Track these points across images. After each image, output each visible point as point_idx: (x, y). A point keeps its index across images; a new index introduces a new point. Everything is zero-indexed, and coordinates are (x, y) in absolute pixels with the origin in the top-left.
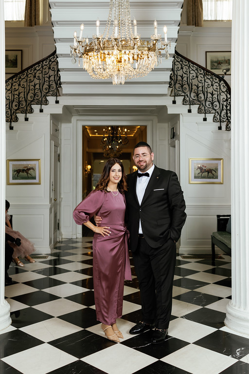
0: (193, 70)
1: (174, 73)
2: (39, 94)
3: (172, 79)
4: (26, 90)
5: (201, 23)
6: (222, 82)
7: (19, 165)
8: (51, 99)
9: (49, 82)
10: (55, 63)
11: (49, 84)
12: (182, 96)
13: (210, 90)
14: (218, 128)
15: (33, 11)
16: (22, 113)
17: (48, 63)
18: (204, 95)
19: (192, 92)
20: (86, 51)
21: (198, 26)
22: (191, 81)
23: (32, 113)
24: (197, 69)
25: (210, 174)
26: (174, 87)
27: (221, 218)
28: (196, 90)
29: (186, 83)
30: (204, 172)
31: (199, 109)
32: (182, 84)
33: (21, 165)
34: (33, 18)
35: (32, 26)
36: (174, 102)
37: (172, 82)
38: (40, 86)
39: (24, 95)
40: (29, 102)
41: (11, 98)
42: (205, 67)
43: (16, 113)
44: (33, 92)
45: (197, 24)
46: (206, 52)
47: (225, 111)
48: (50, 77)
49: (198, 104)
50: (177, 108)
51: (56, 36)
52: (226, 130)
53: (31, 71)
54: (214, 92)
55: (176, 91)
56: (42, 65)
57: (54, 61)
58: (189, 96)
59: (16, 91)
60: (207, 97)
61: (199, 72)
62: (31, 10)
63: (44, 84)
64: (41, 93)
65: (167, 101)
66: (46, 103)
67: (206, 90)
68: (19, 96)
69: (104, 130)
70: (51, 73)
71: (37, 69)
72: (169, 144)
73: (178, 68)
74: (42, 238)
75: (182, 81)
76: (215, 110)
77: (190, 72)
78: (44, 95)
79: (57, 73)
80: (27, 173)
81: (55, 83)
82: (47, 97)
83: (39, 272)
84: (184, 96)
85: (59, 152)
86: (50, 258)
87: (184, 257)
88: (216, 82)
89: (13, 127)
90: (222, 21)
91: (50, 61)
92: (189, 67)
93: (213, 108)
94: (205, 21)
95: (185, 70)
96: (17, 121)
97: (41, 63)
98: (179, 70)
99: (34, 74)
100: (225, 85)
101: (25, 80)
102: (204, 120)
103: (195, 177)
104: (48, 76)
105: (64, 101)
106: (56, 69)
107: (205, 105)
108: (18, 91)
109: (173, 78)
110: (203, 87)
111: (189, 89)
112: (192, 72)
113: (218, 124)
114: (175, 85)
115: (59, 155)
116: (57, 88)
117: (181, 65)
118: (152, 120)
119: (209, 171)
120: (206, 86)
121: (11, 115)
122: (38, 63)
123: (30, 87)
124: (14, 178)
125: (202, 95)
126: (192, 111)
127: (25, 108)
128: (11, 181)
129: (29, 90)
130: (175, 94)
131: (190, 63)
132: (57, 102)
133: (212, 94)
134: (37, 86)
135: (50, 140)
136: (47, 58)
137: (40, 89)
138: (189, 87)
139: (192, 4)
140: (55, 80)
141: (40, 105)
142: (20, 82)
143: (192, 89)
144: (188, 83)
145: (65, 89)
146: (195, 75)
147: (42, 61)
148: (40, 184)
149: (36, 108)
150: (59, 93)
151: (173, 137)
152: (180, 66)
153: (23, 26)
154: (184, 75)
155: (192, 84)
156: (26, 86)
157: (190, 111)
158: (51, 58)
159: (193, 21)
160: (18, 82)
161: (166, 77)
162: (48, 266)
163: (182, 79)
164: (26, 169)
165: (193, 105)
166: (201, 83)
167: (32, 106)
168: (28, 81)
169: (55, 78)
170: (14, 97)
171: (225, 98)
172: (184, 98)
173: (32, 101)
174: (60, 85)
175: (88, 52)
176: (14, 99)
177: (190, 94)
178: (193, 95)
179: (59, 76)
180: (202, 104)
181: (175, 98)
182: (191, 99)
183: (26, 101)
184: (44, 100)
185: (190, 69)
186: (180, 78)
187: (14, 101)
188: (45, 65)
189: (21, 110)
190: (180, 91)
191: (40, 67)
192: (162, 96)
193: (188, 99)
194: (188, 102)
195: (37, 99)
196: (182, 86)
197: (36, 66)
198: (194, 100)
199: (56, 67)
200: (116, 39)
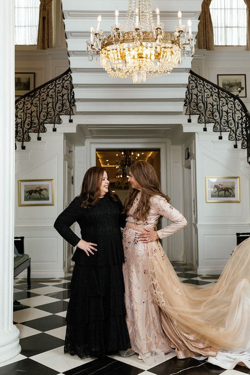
0: (207, 89)
1: (189, 92)
2: (52, 113)
3: (187, 98)
4: (38, 109)
5: (212, 48)
6: (237, 101)
7: (32, 185)
8: (65, 118)
10: (68, 82)
11: (63, 102)
12: (198, 114)
13: (225, 108)
14: (233, 147)
15: (46, 35)
16: (34, 132)
17: (61, 81)
18: (220, 114)
20: (104, 45)
21: (209, 50)
22: (206, 100)
23: (45, 132)
24: (211, 88)
25: (226, 192)
26: (189, 106)
27: (240, 236)
28: (211, 109)
29: (201, 101)
30: (221, 191)
31: (214, 127)
32: (197, 102)
33: (34, 185)
34: (46, 42)
35: (44, 49)
36: (189, 121)
37: (187, 100)
38: (53, 105)
39: (37, 114)
40: (41, 121)
41: (23, 117)
43: (28, 132)
44: (46, 111)
45: (208, 49)
46: (218, 75)
47: (240, 129)
48: (63, 95)
49: (213, 123)
50: (193, 127)
52: (242, 148)
53: (43, 90)
54: (229, 111)
55: (191, 109)
56: (55, 84)
57: (67, 80)
58: (204, 114)
59: (29, 109)
60: (222, 116)
61: (214, 90)
62: (44, 34)
63: (57, 102)
64: (55, 112)
65: (182, 120)
66: (60, 122)
67: (221, 108)
68: (31, 115)
69: (117, 155)
70: (65, 91)
71: (50, 87)
72: (183, 166)
73: (193, 87)
74: (55, 262)
75: (197, 100)
76: (231, 128)
77: (204, 91)
78: (57, 114)
79: (71, 90)
80: (40, 194)
81: (69, 101)
82: (60, 116)
83: (52, 296)
84: (200, 115)
85: (72, 174)
86: (64, 282)
87: (203, 278)
88: (230, 101)
89: (25, 147)
90: (232, 46)
91: (64, 79)
92: (204, 86)
93: (228, 126)
94: (215, 46)
95: (199, 89)
96: (29, 141)
97: (54, 82)
98: (193, 89)
99: (46, 92)
100: (239, 103)
102: (219, 139)
103: (212, 196)
104: (61, 94)
105: (78, 120)
106: (69, 88)
107: (221, 123)
108: (30, 110)
109: (188, 96)
110: (217, 105)
111: (204, 107)
112: (206, 91)
113: (234, 143)
114: (190, 103)
115: (73, 178)
116: (71, 107)
117: (196, 84)
118: (166, 143)
119: (226, 190)
120: (221, 105)
121: (23, 135)
122: (51, 82)
123: (43, 105)
124: (26, 199)
125: (217, 114)
126: (207, 129)
127: (38, 127)
128: (23, 202)
129: (42, 109)
130: (190, 112)
131: (205, 82)
132: (71, 121)
133: (227, 113)
134: (50, 105)
135: (64, 160)
136: (60, 77)
137: (53, 108)
139: (202, 29)
140: (68, 99)
141: (53, 124)
142: (32, 101)
143: (207, 107)
144: (203, 102)
145: (79, 107)
146: (210, 94)
147: (56, 79)
148: (53, 205)
149: (49, 127)
150: (73, 112)
151: (188, 158)
152: (194, 85)
153: (35, 49)
154: (199, 94)
155: (207, 103)
156: (38, 105)
157: (205, 130)
158: (64, 77)
159: (204, 45)
160: (30, 101)
161: (182, 93)
162: (62, 290)
163: (197, 97)
164: (38, 189)
165: (208, 123)
166: (215, 101)
167: (45, 125)
168: (41, 100)
170: (26, 116)
171: (241, 116)
172: (199, 117)
173: (45, 120)
174: (74, 103)
175: (106, 46)
176: (26, 118)
177: (205, 112)
178: (208, 113)
179: (72, 94)
180: (218, 122)
181: (190, 117)
182: (206, 118)
183: (39, 120)
184: (57, 119)
185: (205, 88)
186: (194, 97)
187: (26, 120)
188: (58, 84)
189: (33, 129)
190: (195, 109)
191: (53, 86)
192: (178, 114)
193: (203, 118)
194: (204, 120)
195: (50, 118)
196: (197, 105)
197: (49, 85)
198: (209, 118)
199: (69, 85)
200: (137, 29)
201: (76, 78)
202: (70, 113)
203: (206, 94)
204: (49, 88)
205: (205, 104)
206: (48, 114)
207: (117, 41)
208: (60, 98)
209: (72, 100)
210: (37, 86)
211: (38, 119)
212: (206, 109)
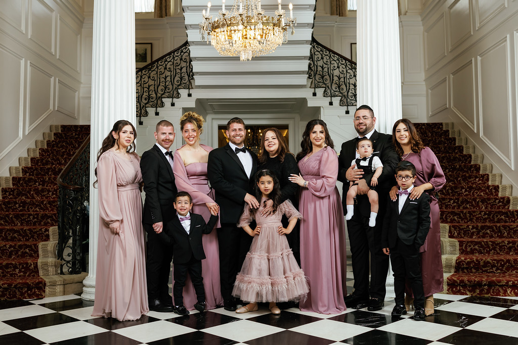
0: (334, 60)
1: (314, 63)
2: (171, 87)
3: (312, 70)
4: (156, 83)
5: (345, 14)
8: (183, 92)
9: (181, 74)
10: (186, 54)
11: (181, 76)
12: (323, 87)
13: (353, 81)
15: (164, 2)
16: (152, 107)
17: (179, 54)
18: (346, 87)
19: (333, 84)
20: (213, 28)
21: (342, 16)
22: (332, 72)
23: (163, 106)
24: (338, 60)
26: (314, 78)
28: (337, 81)
29: (327, 74)
31: (341, 101)
32: (323, 74)
34: (164, 9)
35: (162, 17)
36: (314, 94)
37: (312, 73)
38: (171, 79)
39: (154, 88)
40: (159, 95)
41: (140, 91)
42: (350, 59)
43: (146, 107)
44: (164, 84)
45: (341, 15)
46: (351, 44)
48: (181, 68)
49: (340, 96)
50: (318, 101)
51: (187, 22)
53: (161, 63)
55: (316, 82)
56: (173, 56)
57: (186, 52)
58: (330, 87)
59: (146, 83)
60: (349, 89)
61: (341, 62)
62: (161, 1)
63: (175, 76)
64: (173, 86)
65: (306, 93)
66: (178, 96)
67: (348, 81)
68: (148, 89)
70: (183, 64)
71: (168, 60)
73: (318, 58)
75: (323, 72)
77: (330, 63)
78: (176, 88)
79: (190, 63)
81: (187, 75)
82: (179, 90)
84: (325, 88)
89: (142, 122)
91: (182, 52)
92: (330, 57)
94: (350, 11)
95: (325, 60)
96: (147, 116)
97: (173, 54)
98: (319, 61)
99: (164, 65)
101: (155, 72)
102: (346, 113)
104: (179, 67)
105: (198, 94)
106: (188, 61)
107: (348, 97)
108: (148, 84)
109: (313, 68)
110: (344, 78)
111: (330, 80)
112: (332, 62)
114: (315, 76)
116: (189, 80)
117: (322, 55)
118: (294, 118)
120: (348, 77)
121: (141, 110)
122: (169, 54)
123: (161, 79)
125: (343, 86)
126: (333, 103)
127: (156, 102)
129: (160, 83)
130: (315, 85)
131: (331, 53)
132: (190, 95)
133: (355, 86)
134: (168, 79)
136: (178, 49)
137: (171, 81)
138: (330, 78)
140: (187, 72)
141: (171, 99)
142: (150, 74)
143: (333, 80)
144: (328, 74)
145: (198, 81)
146: (336, 65)
147: (174, 52)
149: (167, 101)
150: (191, 86)
152: (320, 56)
153: (152, 17)
154: (325, 66)
155: (333, 75)
156: (156, 79)
157: (331, 104)
158: (182, 49)
159: (337, 11)
160: (148, 75)
161: (304, 66)
163: (323, 69)
165: (334, 97)
166: (342, 73)
167: (163, 99)
168: (158, 73)
169: (187, 69)
170: (143, 90)
172: (325, 90)
173: (162, 94)
174: (192, 76)
175: (215, 29)
176: (143, 92)
177: (331, 85)
178: (334, 86)
179: (191, 67)
180: (344, 96)
181: (315, 90)
182: (332, 91)
183: (156, 95)
184: (175, 93)
185: (331, 59)
186: (320, 68)
187: (143, 94)
188: (177, 56)
189: (151, 103)
190: (320, 82)
191: (171, 58)
192: (302, 88)
193: (329, 91)
194: (329, 94)
195: (168, 92)
196: (323, 77)
197: (166, 58)
198: (335, 91)
199: (188, 58)
200: (241, 15)
201: (195, 51)
202: (189, 86)
203: (332, 66)
204: (166, 61)
205: (331, 76)
206: (166, 88)
207: (223, 25)
208: (178, 71)
209: (191, 74)
210: (155, 58)
211: (155, 93)
212: (332, 82)
